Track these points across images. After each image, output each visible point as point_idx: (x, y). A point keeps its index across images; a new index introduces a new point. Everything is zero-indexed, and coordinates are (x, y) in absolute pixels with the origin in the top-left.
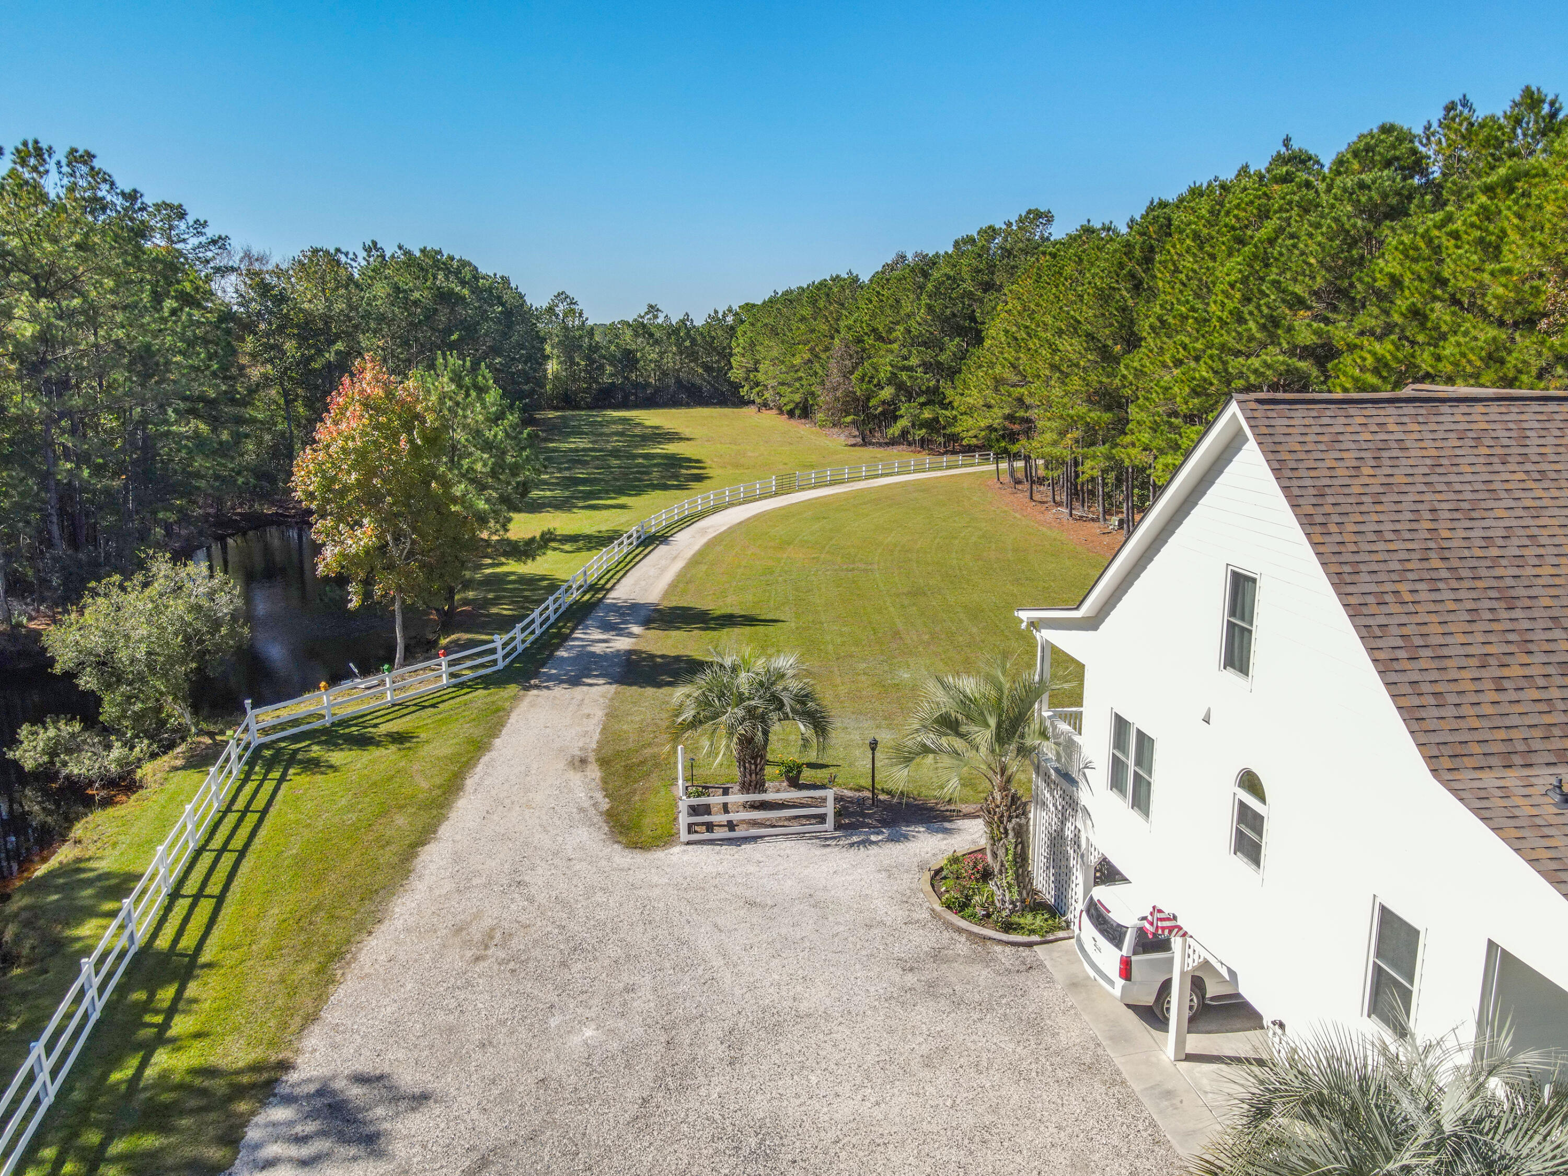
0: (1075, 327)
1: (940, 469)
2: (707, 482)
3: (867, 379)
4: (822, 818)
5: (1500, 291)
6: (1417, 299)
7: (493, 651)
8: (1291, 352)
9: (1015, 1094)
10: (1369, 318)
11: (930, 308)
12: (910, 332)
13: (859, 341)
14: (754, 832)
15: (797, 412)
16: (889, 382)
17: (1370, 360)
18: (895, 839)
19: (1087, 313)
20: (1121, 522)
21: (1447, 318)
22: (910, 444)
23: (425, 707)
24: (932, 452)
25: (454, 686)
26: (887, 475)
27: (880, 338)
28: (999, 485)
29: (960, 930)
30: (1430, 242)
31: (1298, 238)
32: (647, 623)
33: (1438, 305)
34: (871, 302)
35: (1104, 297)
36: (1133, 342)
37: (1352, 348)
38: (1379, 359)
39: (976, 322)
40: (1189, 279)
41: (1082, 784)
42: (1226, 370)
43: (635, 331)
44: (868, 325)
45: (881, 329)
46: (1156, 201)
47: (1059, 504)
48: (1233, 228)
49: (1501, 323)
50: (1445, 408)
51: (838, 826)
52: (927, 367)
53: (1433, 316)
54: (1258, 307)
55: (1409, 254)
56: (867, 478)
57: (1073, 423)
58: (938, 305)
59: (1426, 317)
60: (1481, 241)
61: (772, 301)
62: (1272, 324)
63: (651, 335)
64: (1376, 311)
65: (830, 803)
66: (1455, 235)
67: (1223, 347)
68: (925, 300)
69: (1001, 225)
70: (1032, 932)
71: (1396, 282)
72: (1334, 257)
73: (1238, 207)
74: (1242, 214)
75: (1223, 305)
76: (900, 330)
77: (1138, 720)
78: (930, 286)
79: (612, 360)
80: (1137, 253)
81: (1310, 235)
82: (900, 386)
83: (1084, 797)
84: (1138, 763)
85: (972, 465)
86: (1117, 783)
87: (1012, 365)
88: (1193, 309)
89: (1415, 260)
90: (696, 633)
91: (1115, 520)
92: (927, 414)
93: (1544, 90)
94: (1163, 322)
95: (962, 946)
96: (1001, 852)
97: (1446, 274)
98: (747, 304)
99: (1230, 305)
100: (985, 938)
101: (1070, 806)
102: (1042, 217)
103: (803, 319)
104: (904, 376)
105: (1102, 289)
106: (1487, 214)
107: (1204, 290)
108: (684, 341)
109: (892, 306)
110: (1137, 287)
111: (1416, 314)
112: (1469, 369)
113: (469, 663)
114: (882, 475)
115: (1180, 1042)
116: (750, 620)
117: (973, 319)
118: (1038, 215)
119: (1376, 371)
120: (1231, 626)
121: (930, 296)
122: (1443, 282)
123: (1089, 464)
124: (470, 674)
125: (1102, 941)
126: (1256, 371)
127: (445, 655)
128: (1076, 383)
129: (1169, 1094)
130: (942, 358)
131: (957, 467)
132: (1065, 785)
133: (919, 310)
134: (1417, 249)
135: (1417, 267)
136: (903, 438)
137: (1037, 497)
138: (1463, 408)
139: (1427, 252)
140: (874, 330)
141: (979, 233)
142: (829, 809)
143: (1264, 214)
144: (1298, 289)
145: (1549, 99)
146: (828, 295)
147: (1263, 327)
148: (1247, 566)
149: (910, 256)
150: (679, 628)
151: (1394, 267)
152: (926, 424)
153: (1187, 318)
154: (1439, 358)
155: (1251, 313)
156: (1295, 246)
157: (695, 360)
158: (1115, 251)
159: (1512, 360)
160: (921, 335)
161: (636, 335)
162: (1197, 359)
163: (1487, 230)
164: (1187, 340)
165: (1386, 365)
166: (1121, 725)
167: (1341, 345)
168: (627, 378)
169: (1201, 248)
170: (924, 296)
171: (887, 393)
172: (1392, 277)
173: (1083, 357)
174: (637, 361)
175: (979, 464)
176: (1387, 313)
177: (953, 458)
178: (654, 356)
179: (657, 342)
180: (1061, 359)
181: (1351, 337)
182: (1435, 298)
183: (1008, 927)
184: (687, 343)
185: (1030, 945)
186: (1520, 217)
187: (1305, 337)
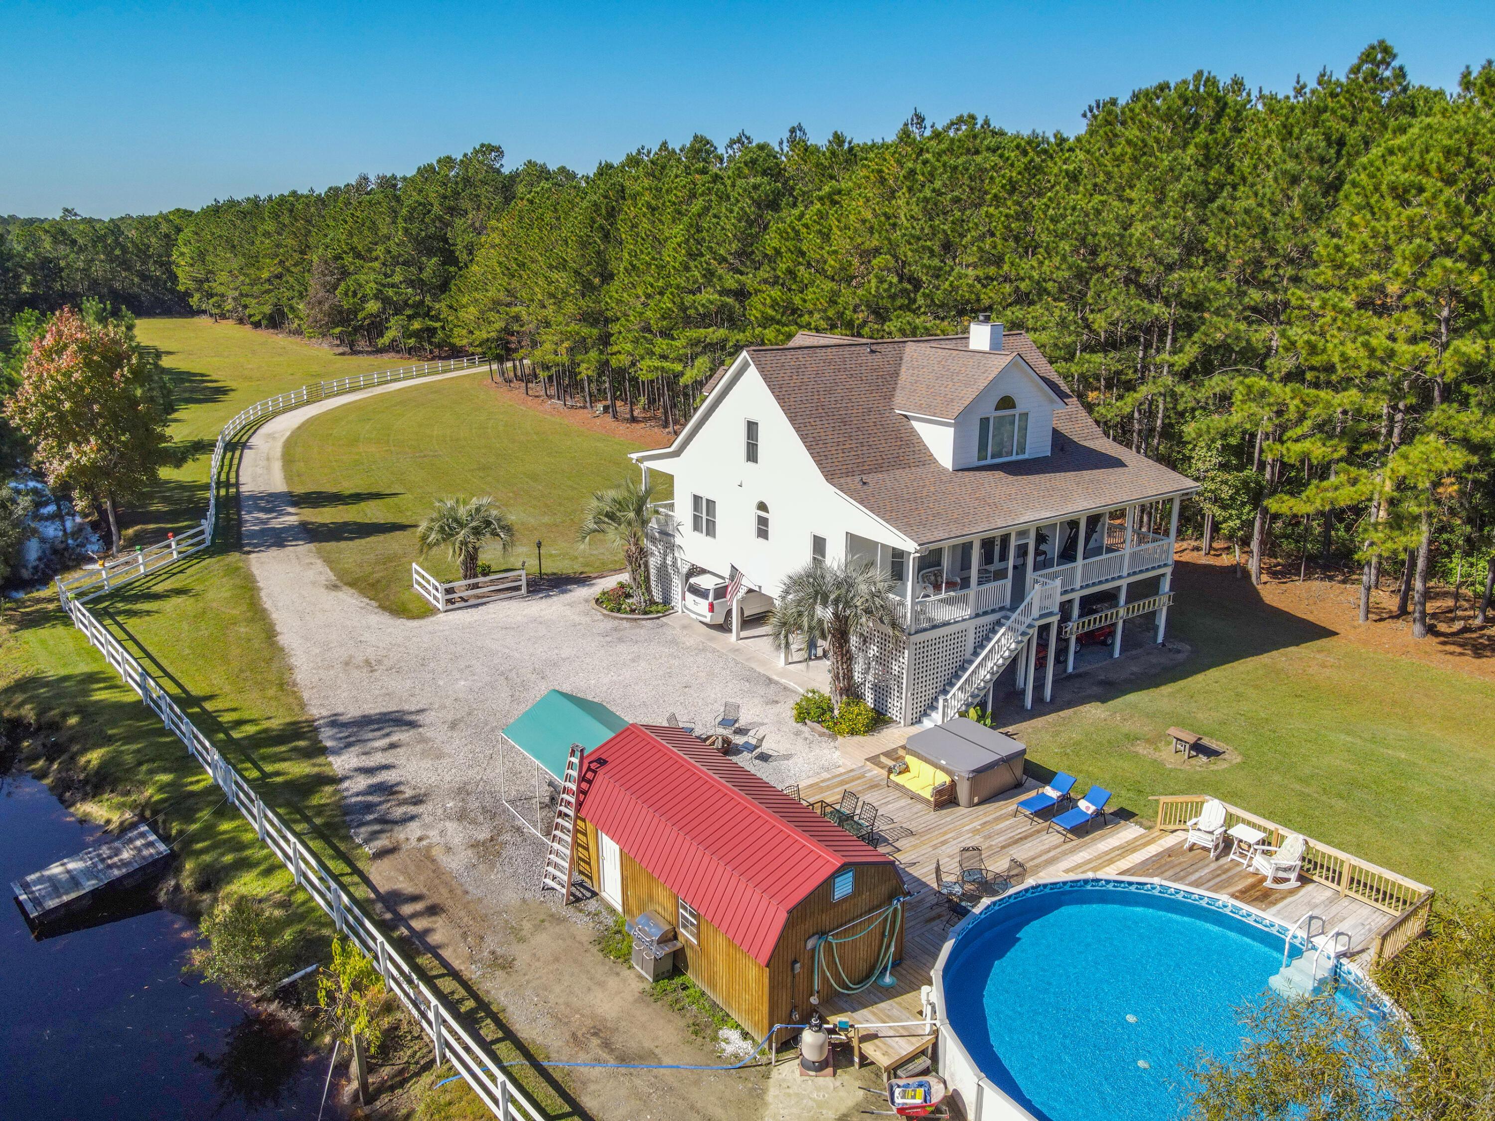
0: (563, 265)
1: (437, 373)
2: (232, 394)
3: (350, 294)
4: (518, 588)
5: (833, 263)
6: (790, 264)
7: (202, 532)
8: (721, 293)
9: (676, 662)
10: (764, 273)
11: (406, 230)
12: (390, 252)
13: (338, 258)
14: (480, 601)
15: (264, 322)
16: (376, 297)
17: (768, 301)
18: (564, 592)
19: (572, 254)
20: (606, 408)
21: (807, 275)
22: (398, 352)
23: (174, 574)
24: (421, 358)
25: (184, 559)
26: (395, 380)
27: (358, 256)
28: (494, 385)
29: (622, 619)
30: (793, 229)
31: (719, 218)
32: (295, 504)
33: (802, 268)
34: (346, 222)
35: (583, 244)
36: (607, 277)
37: (757, 291)
38: (774, 300)
39: (447, 243)
40: (648, 236)
41: (677, 535)
42: (683, 303)
43: (54, 237)
44: (347, 244)
45: (360, 248)
46: (603, 163)
47: (550, 397)
48: (674, 203)
49: (833, 279)
50: (818, 350)
51: (529, 592)
52: (411, 283)
53: (799, 275)
54: (701, 263)
55: (782, 233)
56: (380, 384)
57: (567, 336)
58: (414, 228)
59: (796, 276)
60: (820, 232)
61: (215, 211)
62: (709, 274)
63: (74, 242)
64: (768, 269)
65: (524, 578)
66: (806, 226)
67: (678, 287)
68: (401, 224)
69: (459, 157)
70: (658, 612)
71: (778, 252)
72: (743, 233)
73: (676, 188)
74: (679, 194)
75: (675, 258)
76: (380, 251)
77: (705, 494)
78: (404, 211)
79: (30, 268)
80: (604, 211)
81: (727, 217)
82: (386, 301)
83: (678, 540)
84: (708, 514)
85: (462, 369)
86: (697, 527)
87: (507, 290)
88: (653, 259)
89: (787, 240)
90: (341, 507)
91: (600, 407)
92: (416, 325)
93: (845, 134)
94: (634, 266)
95: (625, 624)
96: (638, 577)
97: (804, 249)
98: (178, 210)
99: (680, 259)
100: (636, 619)
101: (670, 547)
102: (492, 150)
103: (267, 234)
104: (390, 292)
105: (581, 237)
106: (821, 215)
107: (660, 242)
108: (113, 250)
109: (369, 228)
110: (606, 237)
111: (790, 272)
112: (820, 307)
113: (190, 541)
114: (391, 381)
115: (738, 634)
116: (377, 496)
117: (446, 241)
118: (491, 148)
119: (772, 307)
120: (748, 443)
121: (405, 221)
122: (803, 254)
123: (584, 366)
124: (193, 549)
125: (698, 599)
126: (703, 305)
127: (174, 536)
128: (570, 308)
129: (737, 650)
130: (424, 276)
131: (450, 371)
132: (665, 538)
133: (397, 232)
134: (787, 233)
135: (787, 244)
136: (393, 347)
137: (530, 392)
138: (824, 350)
139: (792, 235)
140: (353, 249)
141: (439, 161)
142: (523, 583)
143: (693, 195)
144: (722, 252)
145: (848, 139)
146: (291, 211)
147: (704, 276)
148: (753, 419)
149: (372, 178)
150: (324, 506)
151: (775, 243)
152: (417, 334)
153: (650, 264)
154: (805, 301)
155: (696, 267)
156: (718, 224)
157: (128, 269)
158: (587, 208)
159: (840, 300)
160: (400, 255)
161: (55, 241)
162: (662, 293)
163: (821, 225)
164: (651, 280)
165: (778, 304)
166: (697, 499)
167: (751, 290)
168: (50, 288)
169: (653, 215)
170: (400, 220)
171: (373, 306)
172: (775, 249)
173: (571, 286)
174: (62, 270)
175: (468, 367)
176: (775, 270)
177: (446, 363)
178: (81, 265)
179: (81, 250)
180: (556, 288)
181: (756, 285)
182: (800, 264)
183: (645, 613)
184: (117, 252)
185: (658, 618)
186: (839, 221)
187: (731, 282)
